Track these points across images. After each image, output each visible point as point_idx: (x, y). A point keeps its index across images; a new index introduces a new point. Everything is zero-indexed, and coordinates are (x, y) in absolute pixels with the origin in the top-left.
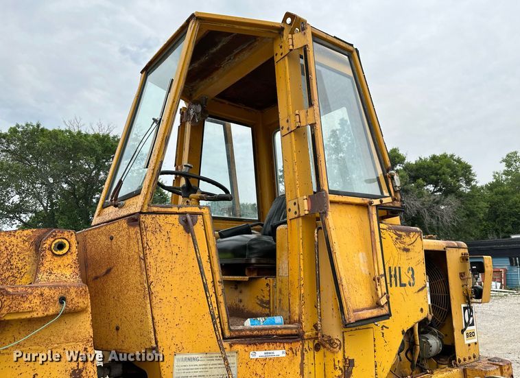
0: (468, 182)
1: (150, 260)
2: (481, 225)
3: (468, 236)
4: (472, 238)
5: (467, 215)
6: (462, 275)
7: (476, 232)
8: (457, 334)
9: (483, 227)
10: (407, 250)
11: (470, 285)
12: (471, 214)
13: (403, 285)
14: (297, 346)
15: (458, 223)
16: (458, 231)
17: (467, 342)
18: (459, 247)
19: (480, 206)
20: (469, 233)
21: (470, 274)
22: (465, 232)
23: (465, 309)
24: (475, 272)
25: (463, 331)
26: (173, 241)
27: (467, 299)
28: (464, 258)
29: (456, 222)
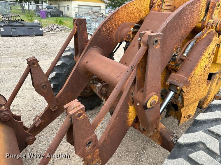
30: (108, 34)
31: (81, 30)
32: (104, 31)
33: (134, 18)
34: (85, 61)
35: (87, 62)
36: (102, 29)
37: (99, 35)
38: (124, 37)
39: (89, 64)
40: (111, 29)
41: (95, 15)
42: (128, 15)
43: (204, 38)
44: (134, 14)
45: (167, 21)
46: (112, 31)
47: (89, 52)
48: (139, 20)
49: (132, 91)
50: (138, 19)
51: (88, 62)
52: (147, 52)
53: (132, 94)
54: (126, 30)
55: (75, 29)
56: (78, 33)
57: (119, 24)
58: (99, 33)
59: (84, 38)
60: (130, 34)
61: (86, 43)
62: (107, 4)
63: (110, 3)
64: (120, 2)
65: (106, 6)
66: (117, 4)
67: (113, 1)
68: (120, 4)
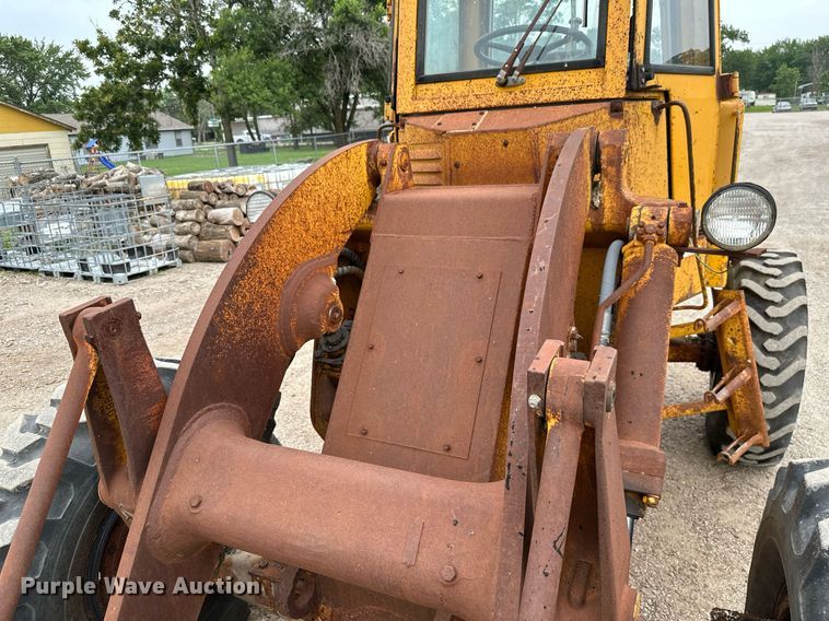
30: (251, 330)
31: (120, 358)
32: (232, 327)
33: (330, 233)
35: (196, 507)
36: (222, 320)
37: (213, 352)
38: (319, 320)
39: (216, 511)
40: (257, 307)
41: (42, 189)
42: (307, 231)
43: (649, 282)
44: (328, 219)
46: (263, 314)
47: (185, 445)
48: (348, 236)
50: (343, 233)
51: (200, 503)
54: (318, 289)
55: (86, 367)
56: (109, 376)
57: (284, 276)
58: (213, 343)
59: (140, 387)
60: (334, 303)
61: (154, 409)
62: (74, 132)
63: (90, 127)
64: (128, 119)
65: (73, 140)
66: (119, 127)
67: (100, 120)
68: (132, 125)
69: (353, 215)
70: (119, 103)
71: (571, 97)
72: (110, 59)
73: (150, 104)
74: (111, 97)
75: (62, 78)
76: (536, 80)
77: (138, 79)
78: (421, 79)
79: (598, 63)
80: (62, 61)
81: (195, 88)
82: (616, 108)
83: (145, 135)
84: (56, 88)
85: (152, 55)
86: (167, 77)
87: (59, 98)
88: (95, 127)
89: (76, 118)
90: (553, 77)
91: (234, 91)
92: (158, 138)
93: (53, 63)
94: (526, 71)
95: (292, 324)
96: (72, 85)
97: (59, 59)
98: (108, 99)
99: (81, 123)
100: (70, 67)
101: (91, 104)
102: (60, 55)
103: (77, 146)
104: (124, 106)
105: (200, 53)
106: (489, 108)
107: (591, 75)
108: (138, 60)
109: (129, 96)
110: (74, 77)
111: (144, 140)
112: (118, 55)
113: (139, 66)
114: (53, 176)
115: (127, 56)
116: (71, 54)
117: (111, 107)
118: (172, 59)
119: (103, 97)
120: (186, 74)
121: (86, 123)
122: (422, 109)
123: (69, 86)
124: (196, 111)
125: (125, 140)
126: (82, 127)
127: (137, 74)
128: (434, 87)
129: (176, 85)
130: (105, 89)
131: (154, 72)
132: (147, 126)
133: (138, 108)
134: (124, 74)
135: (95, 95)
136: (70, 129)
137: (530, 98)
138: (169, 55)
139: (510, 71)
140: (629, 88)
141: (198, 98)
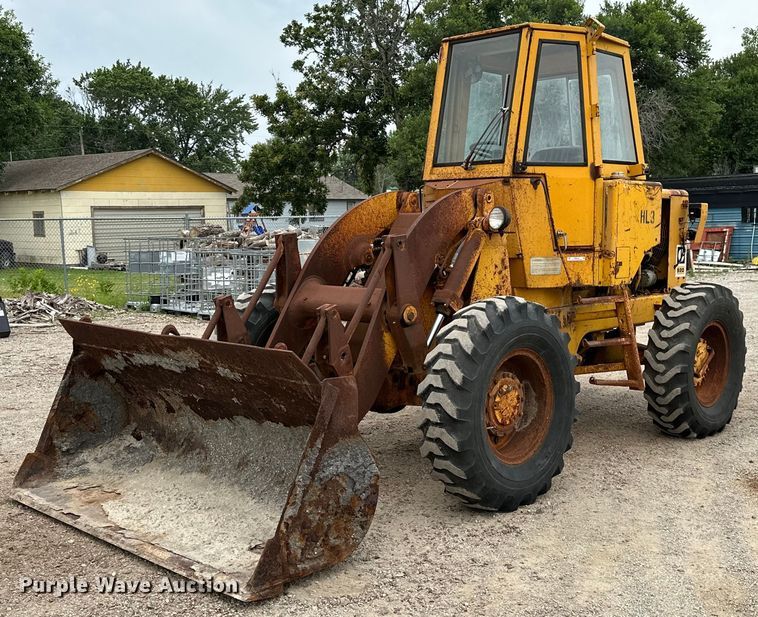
0: (693, 61)
1: (517, 206)
2: (704, 145)
3: (677, 167)
4: (684, 172)
5: (683, 129)
6: (681, 220)
7: (694, 161)
8: (670, 268)
9: (706, 149)
10: (652, 199)
11: (686, 229)
12: (689, 127)
13: (647, 222)
14: (591, 254)
15: (665, 145)
16: (659, 158)
17: (677, 275)
18: (682, 195)
19: (708, 110)
20: (680, 162)
21: (688, 220)
22: (674, 160)
23: (679, 248)
24: (691, 217)
25: (675, 267)
26: (528, 195)
27: (682, 241)
28: (684, 205)
29: (661, 142)
31: (290, 250)
33: (373, 226)
34: (300, 298)
35: (305, 300)
40: (337, 246)
41: (209, 244)
45: (415, 224)
46: (339, 250)
49: (384, 309)
52: (392, 258)
53: (385, 313)
54: (363, 245)
56: (286, 255)
57: (349, 238)
59: (294, 263)
61: (296, 273)
62: (234, 195)
63: (253, 189)
64: (295, 182)
65: (232, 204)
66: (284, 191)
67: (265, 183)
68: (299, 189)
69: (386, 221)
70: (288, 165)
71: (491, 175)
72: (286, 116)
73: (321, 167)
74: (281, 157)
75: (225, 129)
76: (480, 167)
77: (313, 138)
78: (435, 165)
79: (502, 161)
80: (227, 109)
81: (374, 150)
82: (506, 181)
83: (310, 202)
84: (215, 142)
85: (332, 112)
86: (344, 136)
87: (216, 154)
88: (259, 189)
89: (240, 178)
90: (486, 166)
91: (414, 156)
92: (324, 206)
93: (217, 112)
94: (474, 163)
95: (350, 257)
96: (235, 139)
97: (225, 107)
98: (277, 159)
99: (244, 185)
100: (236, 117)
101: (259, 164)
102: (227, 102)
103: (237, 210)
104: (292, 168)
105: (387, 110)
106: (460, 179)
107: (498, 166)
108: (316, 118)
109: (301, 156)
110: (238, 129)
111: (308, 208)
112: (295, 113)
113: (316, 124)
114: (220, 232)
115: (305, 113)
116: (239, 101)
117: (279, 169)
118: (354, 116)
119: (272, 157)
120: (366, 134)
121: (250, 185)
122: (433, 178)
123: (231, 141)
124: (372, 177)
125: (288, 207)
126: (246, 189)
127: (312, 133)
128: (440, 169)
129: (353, 146)
130: (275, 148)
131: (331, 132)
132: (313, 191)
133: (308, 171)
134: (299, 132)
135: (265, 155)
136: (230, 190)
137: (476, 176)
138: (350, 112)
139: (467, 164)
140: (513, 172)
141: (377, 161)
